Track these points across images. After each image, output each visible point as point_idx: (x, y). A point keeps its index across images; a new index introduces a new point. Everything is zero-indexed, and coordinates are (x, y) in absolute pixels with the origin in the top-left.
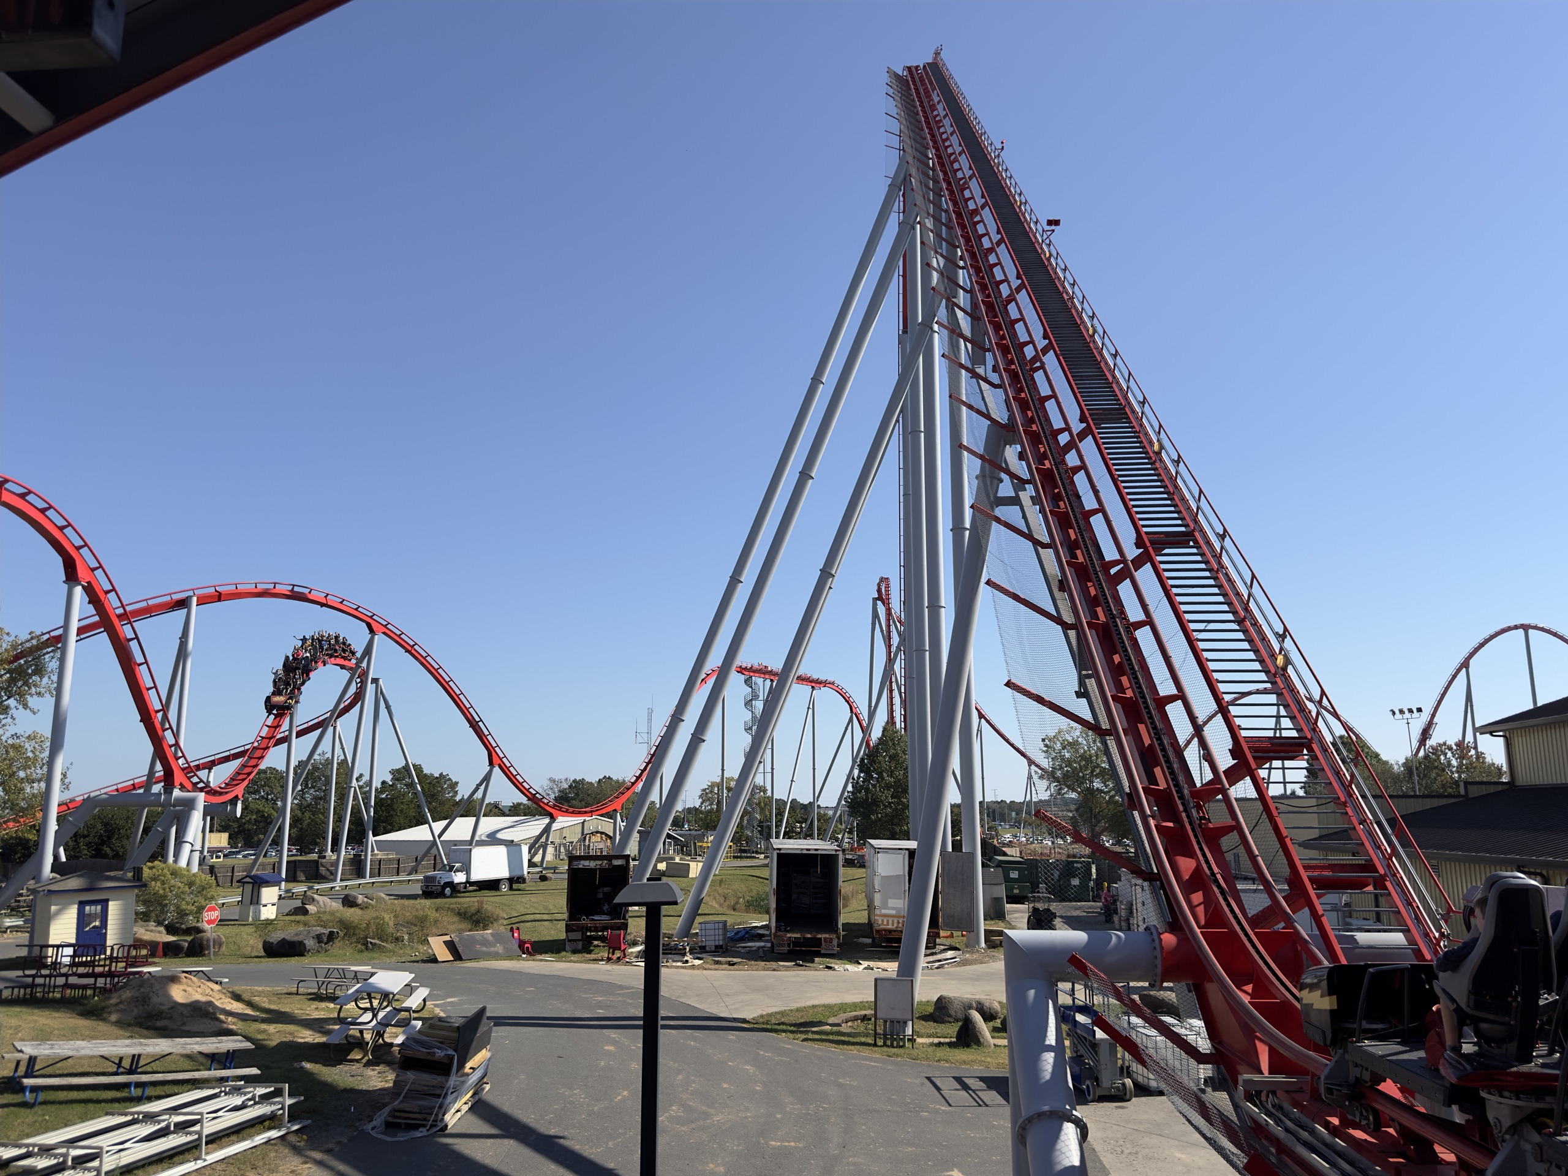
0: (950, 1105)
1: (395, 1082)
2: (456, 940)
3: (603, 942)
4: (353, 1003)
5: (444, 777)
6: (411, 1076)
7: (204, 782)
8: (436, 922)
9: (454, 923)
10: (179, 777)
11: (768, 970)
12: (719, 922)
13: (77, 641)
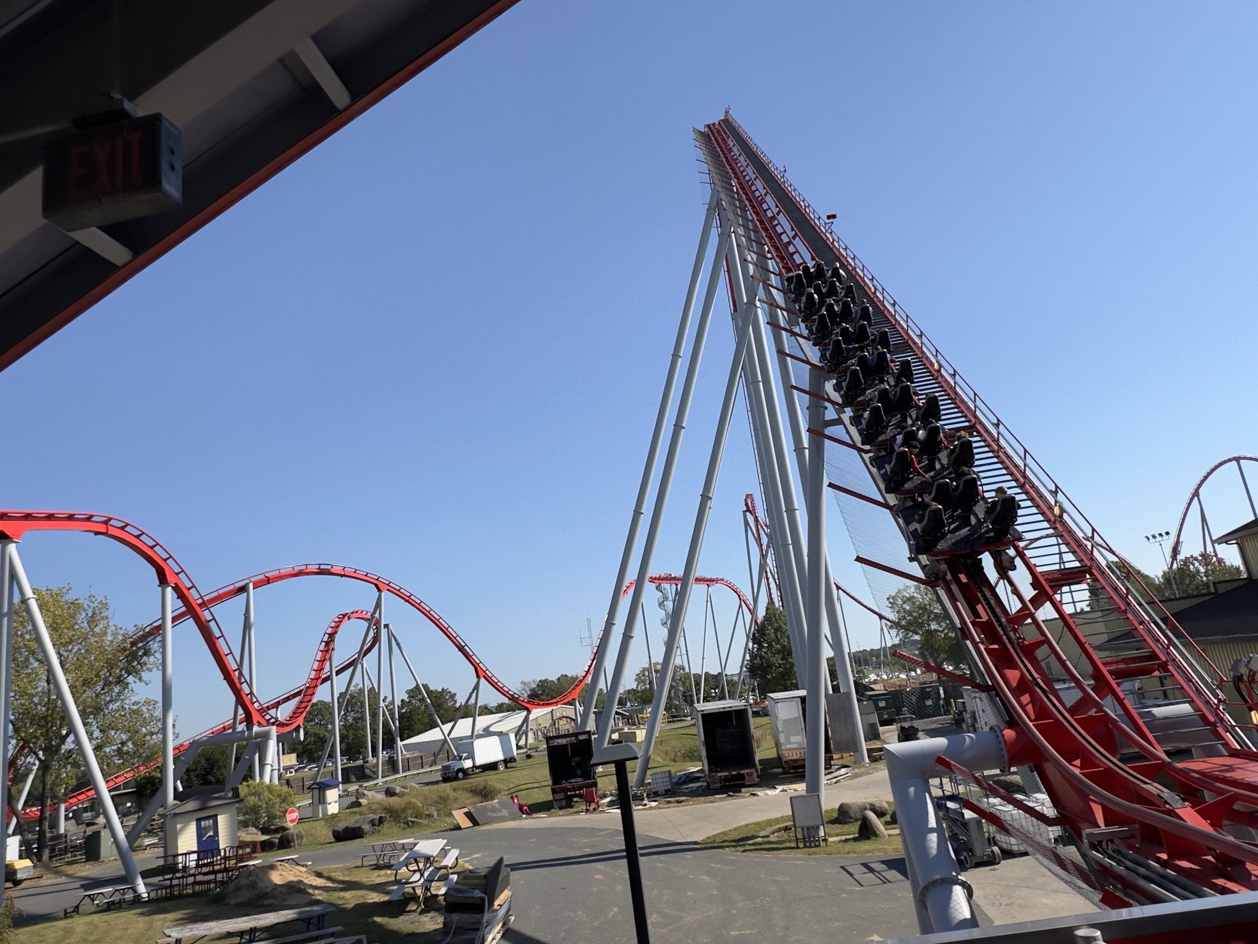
0: (862, 886)
1: (444, 924)
2: (473, 811)
4: (405, 868)
5: (446, 691)
6: (455, 917)
7: (274, 718)
8: (456, 799)
9: (468, 798)
10: (256, 717)
11: (707, 802)
12: (665, 772)
13: (173, 627)
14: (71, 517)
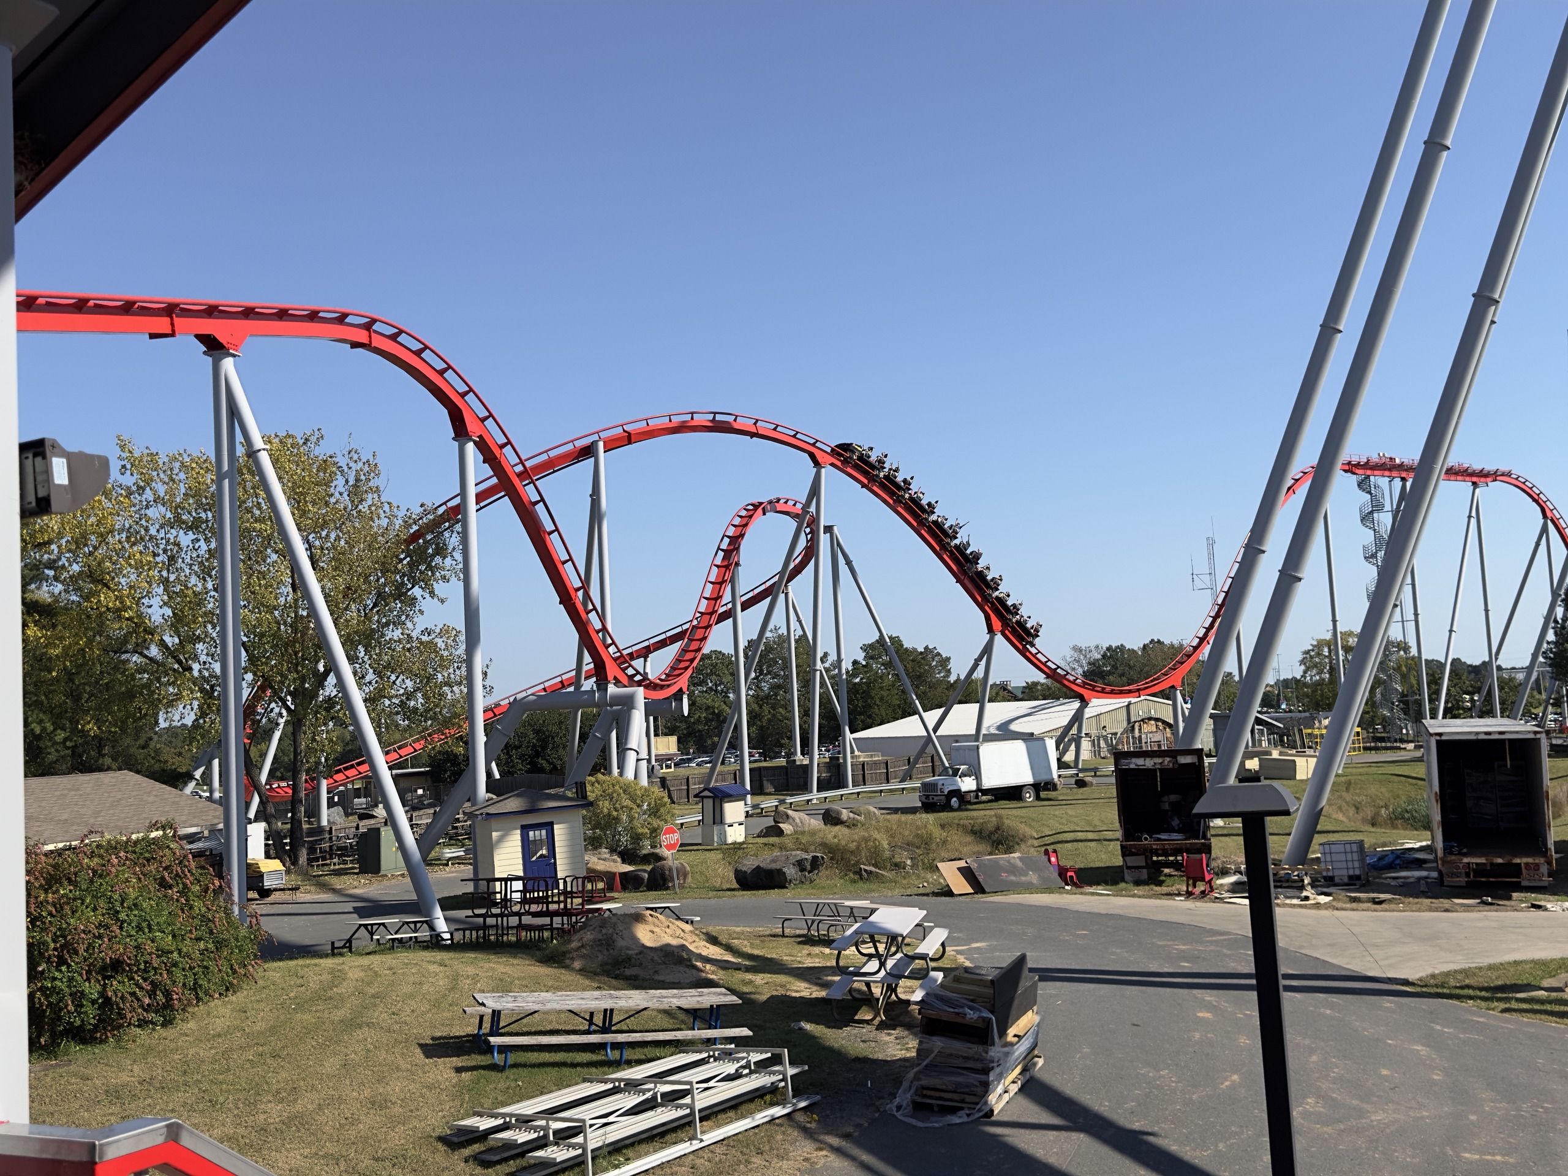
1: (919, 1051)
2: (974, 866)
3: (1177, 870)
4: (854, 948)
5: (931, 651)
6: (938, 1043)
7: (641, 674)
8: (944, 842)
9: (968, 844)
10: (612, 670)
11: (1436, 910)
12: (1350, 843)
13: (477, 511)
14: (313, 316)
